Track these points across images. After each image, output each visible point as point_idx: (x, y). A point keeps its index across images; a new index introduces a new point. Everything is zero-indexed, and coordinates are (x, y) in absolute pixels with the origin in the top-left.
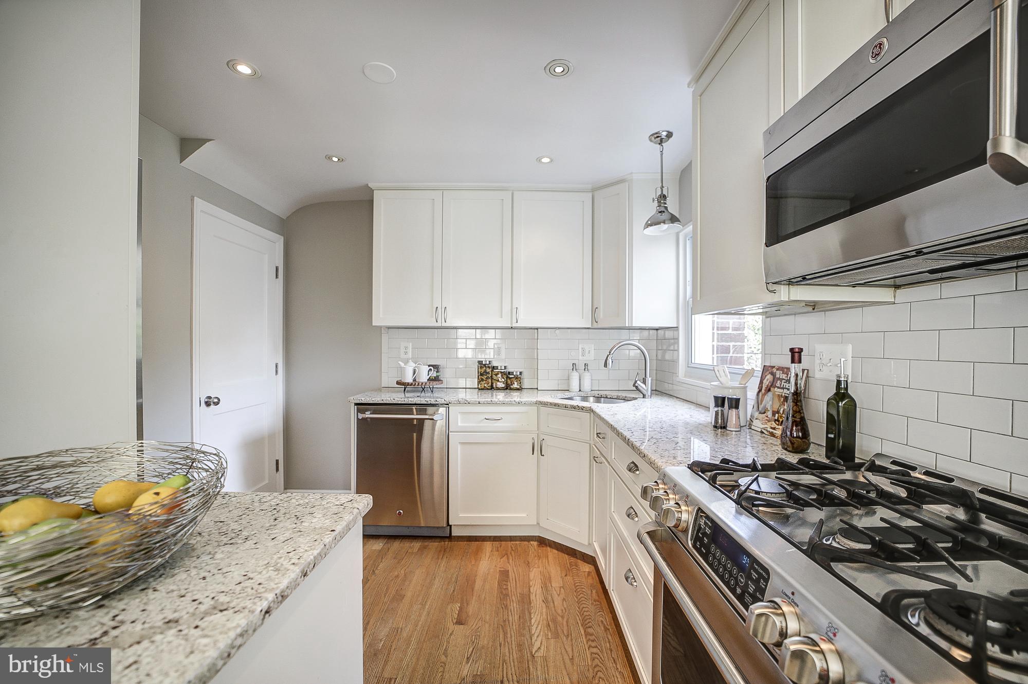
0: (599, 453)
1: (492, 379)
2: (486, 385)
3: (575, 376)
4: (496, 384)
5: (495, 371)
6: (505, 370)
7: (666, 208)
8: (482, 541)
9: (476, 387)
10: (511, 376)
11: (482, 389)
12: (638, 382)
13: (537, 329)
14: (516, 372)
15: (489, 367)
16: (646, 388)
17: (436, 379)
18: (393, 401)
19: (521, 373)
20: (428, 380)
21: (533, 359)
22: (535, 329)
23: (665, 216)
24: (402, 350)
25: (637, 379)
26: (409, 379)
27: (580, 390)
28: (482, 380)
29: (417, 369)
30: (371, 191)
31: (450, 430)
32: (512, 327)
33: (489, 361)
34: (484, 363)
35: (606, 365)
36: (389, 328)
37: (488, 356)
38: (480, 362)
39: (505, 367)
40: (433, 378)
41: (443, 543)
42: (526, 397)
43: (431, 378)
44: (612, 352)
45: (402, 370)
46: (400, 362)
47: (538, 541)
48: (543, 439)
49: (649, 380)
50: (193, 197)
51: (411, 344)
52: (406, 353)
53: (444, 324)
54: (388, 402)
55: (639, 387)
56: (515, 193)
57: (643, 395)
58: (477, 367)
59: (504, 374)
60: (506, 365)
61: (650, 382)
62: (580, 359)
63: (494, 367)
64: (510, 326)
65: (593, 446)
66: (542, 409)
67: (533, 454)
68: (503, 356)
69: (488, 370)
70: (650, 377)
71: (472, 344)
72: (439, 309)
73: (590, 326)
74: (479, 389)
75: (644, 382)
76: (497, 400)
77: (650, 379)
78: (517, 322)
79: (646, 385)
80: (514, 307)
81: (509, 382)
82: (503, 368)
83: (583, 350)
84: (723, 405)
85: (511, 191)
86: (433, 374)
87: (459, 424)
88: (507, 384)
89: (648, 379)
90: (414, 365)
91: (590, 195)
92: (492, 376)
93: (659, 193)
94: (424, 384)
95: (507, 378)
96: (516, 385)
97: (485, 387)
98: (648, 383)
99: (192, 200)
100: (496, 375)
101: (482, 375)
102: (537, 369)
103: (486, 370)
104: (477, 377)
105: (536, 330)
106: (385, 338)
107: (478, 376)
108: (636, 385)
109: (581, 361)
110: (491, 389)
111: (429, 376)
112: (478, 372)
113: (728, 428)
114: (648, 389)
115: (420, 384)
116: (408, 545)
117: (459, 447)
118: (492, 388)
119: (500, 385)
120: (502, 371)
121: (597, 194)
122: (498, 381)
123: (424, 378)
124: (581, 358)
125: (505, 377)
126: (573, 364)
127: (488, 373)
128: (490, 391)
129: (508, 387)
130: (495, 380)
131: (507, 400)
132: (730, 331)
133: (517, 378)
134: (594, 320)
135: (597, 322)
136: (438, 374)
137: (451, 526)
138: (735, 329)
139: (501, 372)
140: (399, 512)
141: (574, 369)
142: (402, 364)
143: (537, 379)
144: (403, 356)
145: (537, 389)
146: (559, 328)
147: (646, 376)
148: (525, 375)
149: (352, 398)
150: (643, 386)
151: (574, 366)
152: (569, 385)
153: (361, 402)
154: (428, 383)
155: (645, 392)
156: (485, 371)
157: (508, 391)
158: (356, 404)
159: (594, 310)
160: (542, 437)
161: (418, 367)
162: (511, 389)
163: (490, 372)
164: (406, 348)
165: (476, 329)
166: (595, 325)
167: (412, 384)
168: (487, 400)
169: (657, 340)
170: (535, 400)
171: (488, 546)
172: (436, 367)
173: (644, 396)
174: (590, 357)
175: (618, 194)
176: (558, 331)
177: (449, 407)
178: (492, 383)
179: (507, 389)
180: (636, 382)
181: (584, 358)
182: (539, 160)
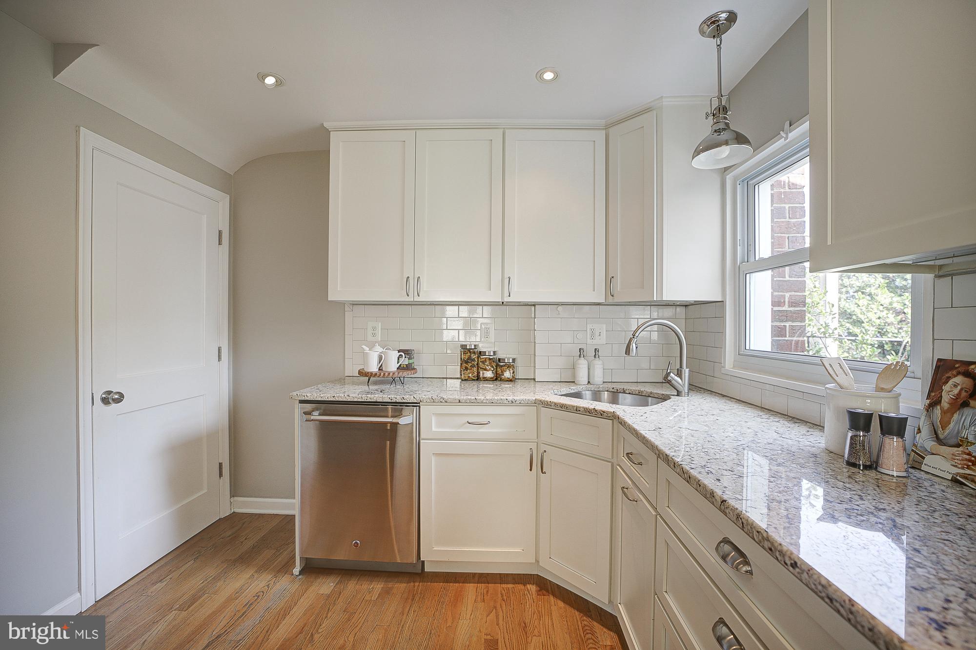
0: (630, 482)
1: (478, 366)
2: (470, 375)
3: (583, 364)
4: (483, 374)
5: (481, 357)
6: (495, 357)
7: (727, 124)
8: (463, 583)
9: (459, 376)
10: (501, 364)
11: (465, 380)
12: (672, 374)
13: (534, 305)
14: (509, 359)
15: (474, 353)
16: (682, 383)
17: (408, 368)
18: (347, 397)
19: (514, 360)
20: (398, 369)
21: (529, 342)
22: (531, 305)
23: (724, 136)
24: (370, 332)
25: (669, 371)
26: (374, 368)
27: (589, 382)
28: (466, 369)
29: (383, 356)
30: (328, 132)
31: (422, 436)
32: (503, 303)
33: (475, 346)
34: (468, 348)
35: (628, 351)
36: (354, 304)
37: (475, 340)
38: (463, 347)
39: (494, 353)
40: (405, 366)
41: (412, 584)
42: (522, 393)
43: (402, 366)
44: (637, 335)
45: (365, 356)
46: (363, 346)
47: (537, 585)
48: (545, 451)
49: (686, 372)
50: (79, 127)
51: (380, 324)
52: (374, 335)
53: (417, 299)
54: (340, 399)
55: (673, 382)
56: (507, 131)
57: (678, 391)
58: (459, 352)
59: (494, 362)
60: (496, 350)
61: (687, 375)
62: (588, 343)
63: (480, 352)
64: (500, 300)
65: (618, 467)
66: (544, 410)
67: (531, 470)
68: (492, 338)
69: (474, 356)
70: (687, 368)
71: (459, 324)
72: (411, 280)
73: (602, 300)
74: (462, 380)
75: (679, 374)
76: (483, 398)
77: (687, 370)
78: (509, 296)
79: (681, 379)
80: (506, 276)
81: (499, 371)
82: (492, 354)
83: (592, 331)
84: (867, 428)
85: (502, 130)
86: (405, 361)
87: (434, 429)
88: (497, 374)
89: (685, 370)
90: (381, 350)
91: (604, 132)
92: (478, 364)
93: (715, 104)
94: (391, 374)
95: (496, 366)
96: (507, 374)
97: (469, 377)
98: (685, 376)
99: (78, 132)
100: (483, 362)
101: (467, 362)
102: (535, 355)
103: (470, 356)
104: (459, 364)
105: (533, 308)
106: (348, 315)
107: (461, 364)
108: (669, 378)
109: (590, 345)
110: (477, 380)
111: (399, 364)
112: (461, 358)
113: (879, 469)
114: (684, 385)
115: (386, 374)
116: (366, 586)
117: (433, 459)
118: (478, 378)
119: (489, 374)
120: (491, 357)
121: (611, 130)
122: (486, 370)
123: (392, 366)
124: (589, 341)
125: (494, 365)
126: (580, 349)
127: (474, 360)
128: (474, 383)
129: (497, 378)
130: (482, 369)
131: (496, 398)
132: (786, 308)
133: (509, 366)
134: (609, 291)
135: (613, 296)
136: (411, 361)
137: (423, 562)
138: (792, 304)
139: (490, 359)
140: (356, 543)
141: (582, 356)
142: (366, 349)
143: (535, 367)
144: (370, 338)
145: (534, 379)
146: (563, 304)
147: (681, 366)
148: (518, 363)
149: (295, 393)
150: (678, 379)
151: (582, 351)
152: (574, 375)
153: (306, 398)
154: (396, 374)
155: (680, 388)
156: (470, 358)
157: (498, 383)
158: (302, 402)
159: (609, 280)
160: (543, 447)
161: (385, 353)
162: (501, 380)
163: (476, 360)
164: (374, 329)
165: (459, 305)
166: (611, 300)
167: (376, 374)
168: (469, 397)
169: (686, 319)
170: (534, 398)
171: (471, 589)
172: (407, 353)
173: (679, 394)
174: (600, 341)
175: (643, 127)
176: (560, 308)
177: (419, 406)
178: (478, 373)
179: (496, 379)
180: (668, 374)
181: (595, 342)
182: (539, 75)
